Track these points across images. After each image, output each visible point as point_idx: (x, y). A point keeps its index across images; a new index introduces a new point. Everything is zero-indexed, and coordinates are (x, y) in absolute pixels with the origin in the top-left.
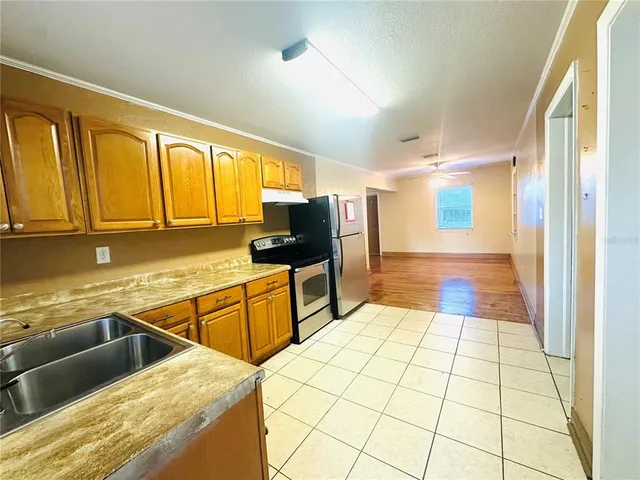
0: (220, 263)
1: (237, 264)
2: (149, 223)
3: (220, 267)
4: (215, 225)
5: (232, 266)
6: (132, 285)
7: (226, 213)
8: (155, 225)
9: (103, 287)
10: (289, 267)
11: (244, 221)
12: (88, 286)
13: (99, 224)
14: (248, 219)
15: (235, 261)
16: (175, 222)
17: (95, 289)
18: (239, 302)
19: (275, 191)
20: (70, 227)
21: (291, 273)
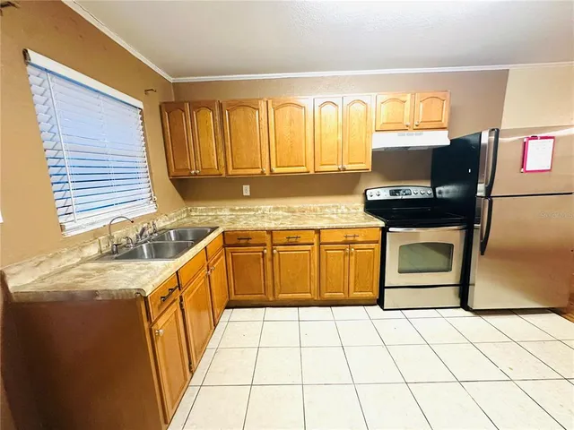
0: (329, 207)
1: (346, 211)
2: (259, 171)
3: (327, 210)
4: (312, 172)
5: (339, 211)
6: (260, 212)
7: (324, 161)
8: (262, 173)
9: (244, 210)
10: (382, 224)
11: (344, 170)
12: (237, 208)
13: (231, 171)
14: (348, 167)
15: (343, 207)
16: (276, 170)
17: (240, 210)
18: (313, 244)
19: (396, 133)
20: (217, 172)
21: (384, 231)
